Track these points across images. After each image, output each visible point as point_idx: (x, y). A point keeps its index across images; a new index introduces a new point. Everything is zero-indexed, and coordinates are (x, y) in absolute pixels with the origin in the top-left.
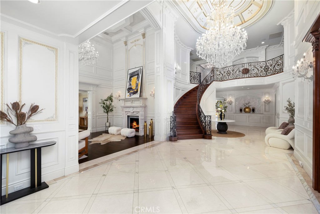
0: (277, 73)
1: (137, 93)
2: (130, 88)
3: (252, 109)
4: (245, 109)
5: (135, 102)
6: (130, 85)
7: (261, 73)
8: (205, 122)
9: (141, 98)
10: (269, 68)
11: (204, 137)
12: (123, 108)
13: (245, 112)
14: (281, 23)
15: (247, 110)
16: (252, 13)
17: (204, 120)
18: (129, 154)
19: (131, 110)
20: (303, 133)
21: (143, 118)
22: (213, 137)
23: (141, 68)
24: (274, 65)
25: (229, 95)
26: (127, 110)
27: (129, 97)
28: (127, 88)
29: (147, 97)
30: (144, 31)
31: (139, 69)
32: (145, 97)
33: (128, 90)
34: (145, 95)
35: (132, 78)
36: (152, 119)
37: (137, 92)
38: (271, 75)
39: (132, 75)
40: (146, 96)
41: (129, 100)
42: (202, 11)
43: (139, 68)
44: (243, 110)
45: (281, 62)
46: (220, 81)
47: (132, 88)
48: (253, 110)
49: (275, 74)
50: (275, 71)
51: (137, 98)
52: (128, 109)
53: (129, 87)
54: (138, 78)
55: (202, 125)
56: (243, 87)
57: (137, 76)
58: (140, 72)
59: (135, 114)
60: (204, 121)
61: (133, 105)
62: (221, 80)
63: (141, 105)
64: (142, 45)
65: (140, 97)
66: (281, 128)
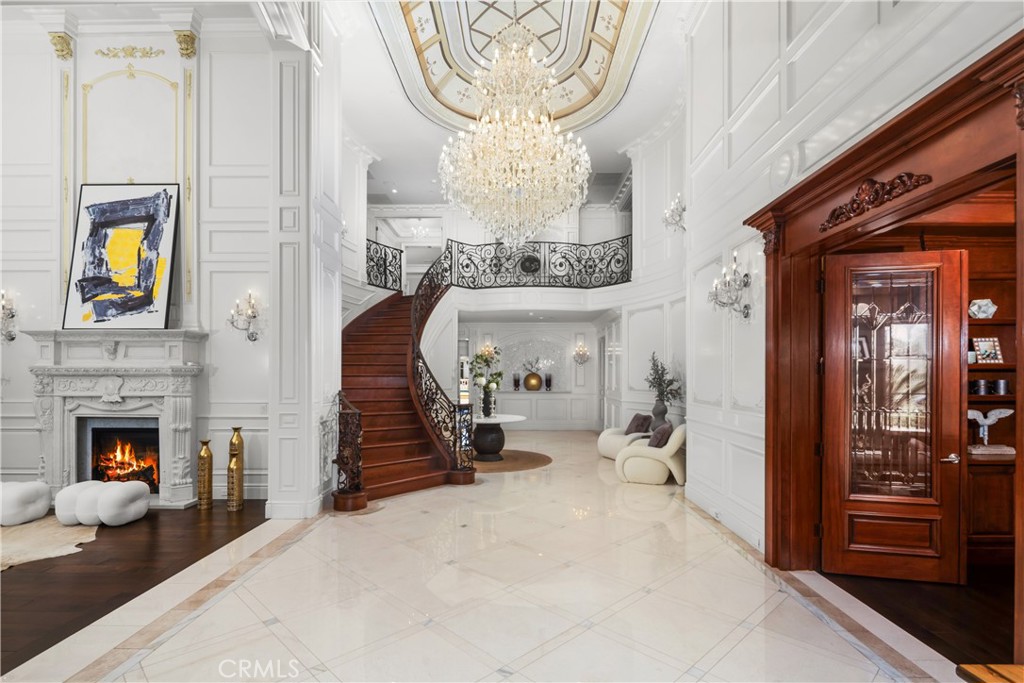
0: (615, 283)
1: (151, 308)
2: (94, 278)
3: (544, 378)
4: (527, 379)
5: (132, 351)
6: (99, 262)
7: (578, 277)
8: (454, 428)
9: (175, 335)
10: (595, 266)
11: (449, 481)
12: (45, 381)
13: (528, 389)
14: (626, 151)
15: (533, 382)
16: (569, 100)
17: (448, 420)
18: (196, 602)
19: (107, 389)
20: (721, 441)
21: (189, 425)
22: (477, 475)
23: (172, 191)
24: (608, 259)
25: (485, 335)
26: (80, 388)
27: (91, 324)
28: (77, 276)
29: (206, 329)
30: (192, 26)
31: (157, 196)
32: (196, 329)
33: (82, 289)
34: (192, 318)
35: (110, 231)
36: (236, 430)
37: (147, 300)
38: (600, 286)
39: (107, 218)
40: (200, 326)
41: (98, 338)
42: (438, 37)
43: (160, 189)
44: (522, 382)
45: (625, 256)
46: (470, 287)
47: (109, 280)
48: (549, 382)
49: (610, 284)
50: (610, 277)
51: (152, 333)
52: (86, 383)
53: (91, 275)
54: (152, 237)
55: (440, 437)
56: (531, 314)
57: (143, 226)
58: (162, 209)
59: (134, 410)
60: (450, 425)
61: (120, 363)
62: (471, 285)
63: (178, 363)
64: (175, 86)
65: (166, 327)
66: (633, 430)
